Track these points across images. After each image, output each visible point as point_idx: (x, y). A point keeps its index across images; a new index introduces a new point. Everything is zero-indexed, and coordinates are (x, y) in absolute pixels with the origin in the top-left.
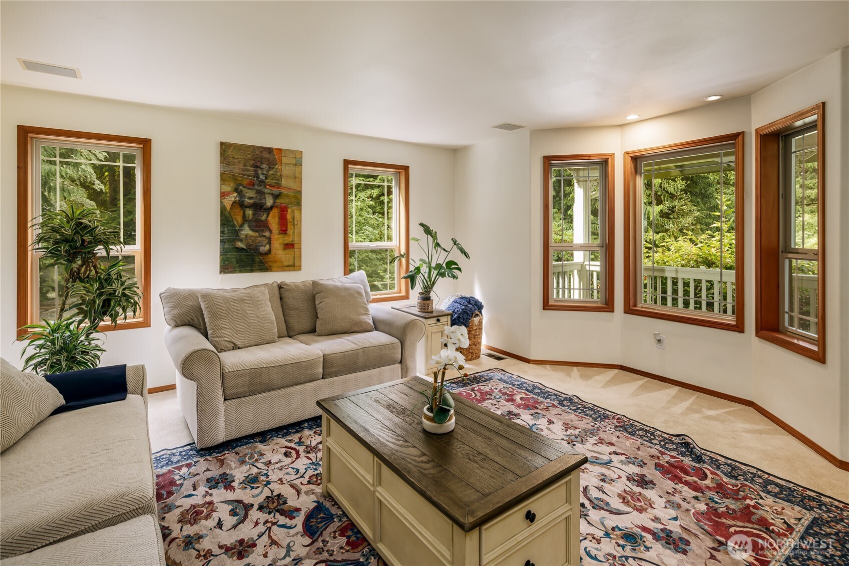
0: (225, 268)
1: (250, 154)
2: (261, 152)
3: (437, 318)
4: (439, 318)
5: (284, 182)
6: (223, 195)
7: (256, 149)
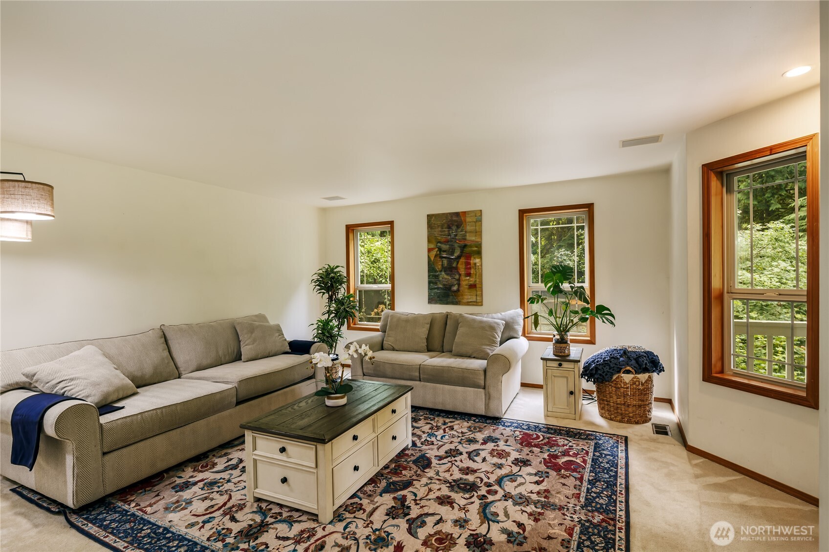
0: (431, 300)
1: (444, 220)
2: (452, 217)
3: (559, 362)
4: (562, 362)
5: (468, 238)
6: (429, 250)
7: (448, 215)
